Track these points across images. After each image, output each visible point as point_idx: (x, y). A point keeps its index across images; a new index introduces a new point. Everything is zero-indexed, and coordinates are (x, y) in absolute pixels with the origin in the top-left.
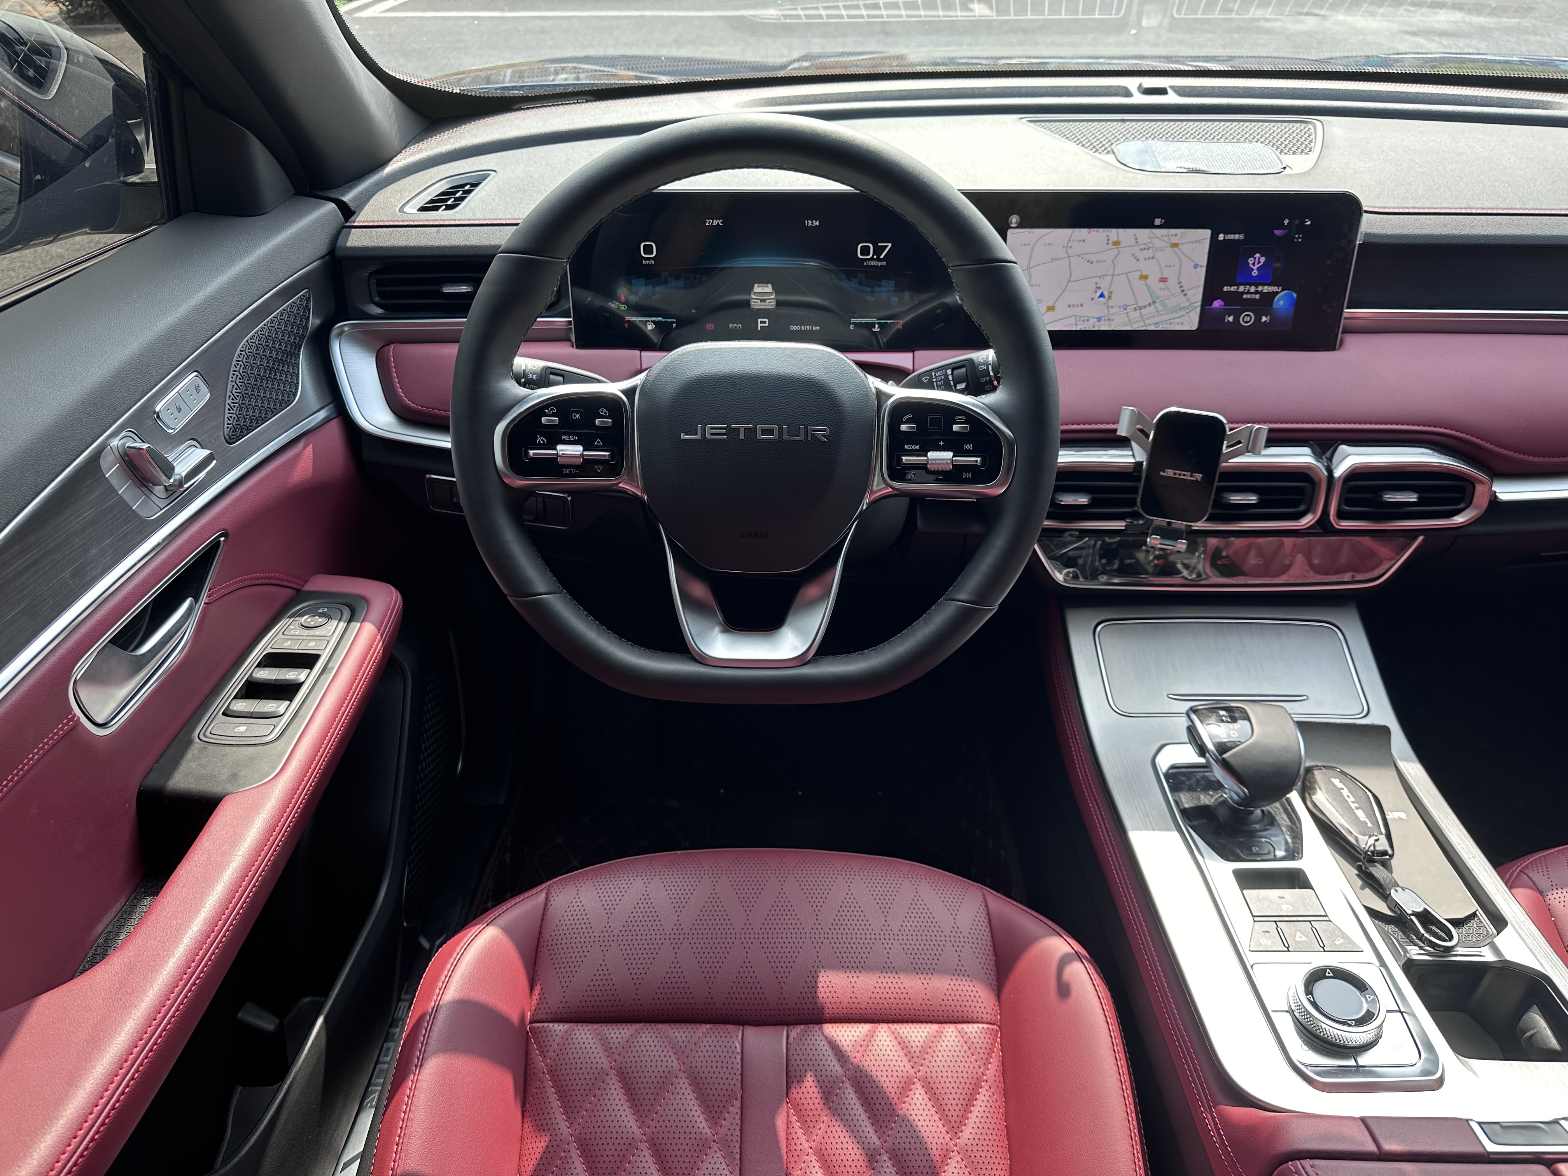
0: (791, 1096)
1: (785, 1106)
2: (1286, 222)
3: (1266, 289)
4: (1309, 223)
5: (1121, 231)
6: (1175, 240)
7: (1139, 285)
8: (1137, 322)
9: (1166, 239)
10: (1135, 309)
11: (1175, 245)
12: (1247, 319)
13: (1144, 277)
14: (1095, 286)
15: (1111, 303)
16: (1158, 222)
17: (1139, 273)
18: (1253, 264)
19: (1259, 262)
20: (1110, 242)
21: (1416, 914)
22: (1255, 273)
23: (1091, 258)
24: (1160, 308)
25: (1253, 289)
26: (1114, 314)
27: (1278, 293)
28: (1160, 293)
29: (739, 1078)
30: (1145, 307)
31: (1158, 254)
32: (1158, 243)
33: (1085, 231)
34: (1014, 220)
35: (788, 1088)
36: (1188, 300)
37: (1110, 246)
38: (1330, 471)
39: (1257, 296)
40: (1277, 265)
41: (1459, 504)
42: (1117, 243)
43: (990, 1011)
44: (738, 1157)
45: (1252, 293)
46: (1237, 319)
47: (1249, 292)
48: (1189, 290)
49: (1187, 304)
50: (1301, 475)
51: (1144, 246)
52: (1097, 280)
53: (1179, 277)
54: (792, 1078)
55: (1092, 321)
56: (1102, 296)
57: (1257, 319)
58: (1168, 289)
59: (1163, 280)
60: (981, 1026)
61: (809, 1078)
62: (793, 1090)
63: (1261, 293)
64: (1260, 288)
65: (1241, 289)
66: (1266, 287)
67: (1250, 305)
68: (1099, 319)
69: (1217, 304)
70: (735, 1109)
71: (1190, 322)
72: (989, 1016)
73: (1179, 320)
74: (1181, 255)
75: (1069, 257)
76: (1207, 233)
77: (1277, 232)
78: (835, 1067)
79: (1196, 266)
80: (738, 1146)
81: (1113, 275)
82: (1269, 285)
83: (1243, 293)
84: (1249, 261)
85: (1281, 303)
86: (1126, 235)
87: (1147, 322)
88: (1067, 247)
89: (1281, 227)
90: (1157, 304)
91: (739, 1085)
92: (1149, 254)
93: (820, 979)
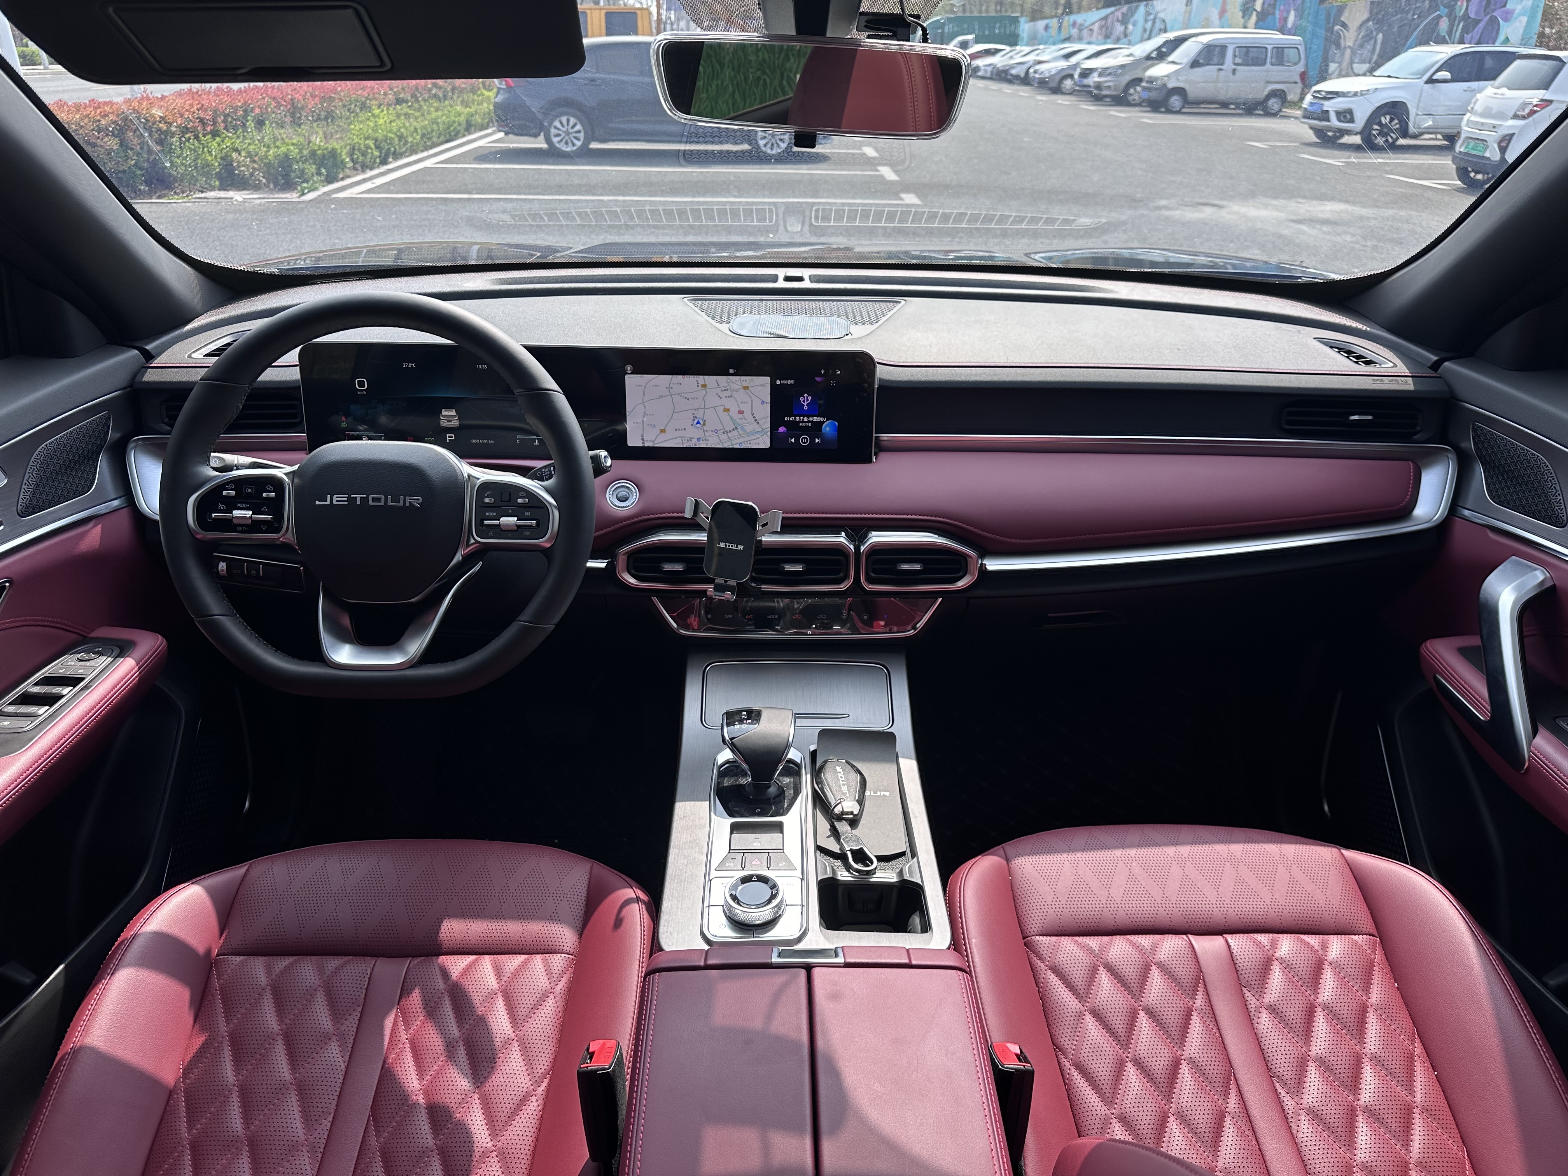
0: (401, 1003)
1: (394, 1011)
2: (823, 372)
3: (815, 419)
4: (839, 373)
5: (706, 377)
6: (745, 384)
7: (724, 417)
8: (725, 442)
9: (739, 383)
10: (724, 433)
11: (746, 388)
12: (805, 441)
13: (727, 410)
14: (692, 416)
15: (705, 428)
16: (731, 371)
17: (723, 407)
18: (804, 401)
19: (808, 400)
20: (700, 385)
21: (851, 851)
22: (806, 408)
23: (688, 396)
24: (741, 432)
25: (806, 419)
26: (709, 436)
27: (824, 422)
28: (740, 421)
29: (364, 992)
30: (730, 431)
31: (734, 394)
32: (734, 386)
33: (681, 377)
34: (629, 368)
35: (400, 998)
36: (760, 427)
37: (700, 388)
38: (857, 549)
39: (810, 424)
40: (821, 402)
41: (958, 573)
42: (704, 386)
43: (569, 945)
44: (350, 1046)
45: (806, 422)
46: (797, 440)
47: (803, 421)
48: (760, 419)
49: (760, 430)
50: (838, 551)
51: (723, 388)
52: (694, 411)
53: (752, 411)
54: (405, 992)
55: (694, 441)
56: (698, 423)
57: (812, 440)
58: (745, 419)
59: (740, 412)
60: (563, 955)
61: (417, 991)
62: (403, 1000)
63: (812, 422)
64: (811, 419)
65: (798, 419)
66: (815, 418)
67: (805, 430)
68: (699, 439)
69: (782, 429)
70: (357, 1015)
71: (764, 442)
72: (568, 949)
73: (757, 441)
74: (751, 394)
75: (671, 395)
76: (767, 380)
77: (817, 379)
78: (441, 985)
79: (763, 403)
80: (352, 1038)
81: (705, 408)
82: (817, 416)
83: (799, 422)
84: (802, 399)
85: (828, 429)
86: (711, 380)
87: (734, 442)
88: (669, 388)
89: (820, 375)
90: (739, 430)
91: (363, 996)
92: (728, 393)
93: (444, 923)
